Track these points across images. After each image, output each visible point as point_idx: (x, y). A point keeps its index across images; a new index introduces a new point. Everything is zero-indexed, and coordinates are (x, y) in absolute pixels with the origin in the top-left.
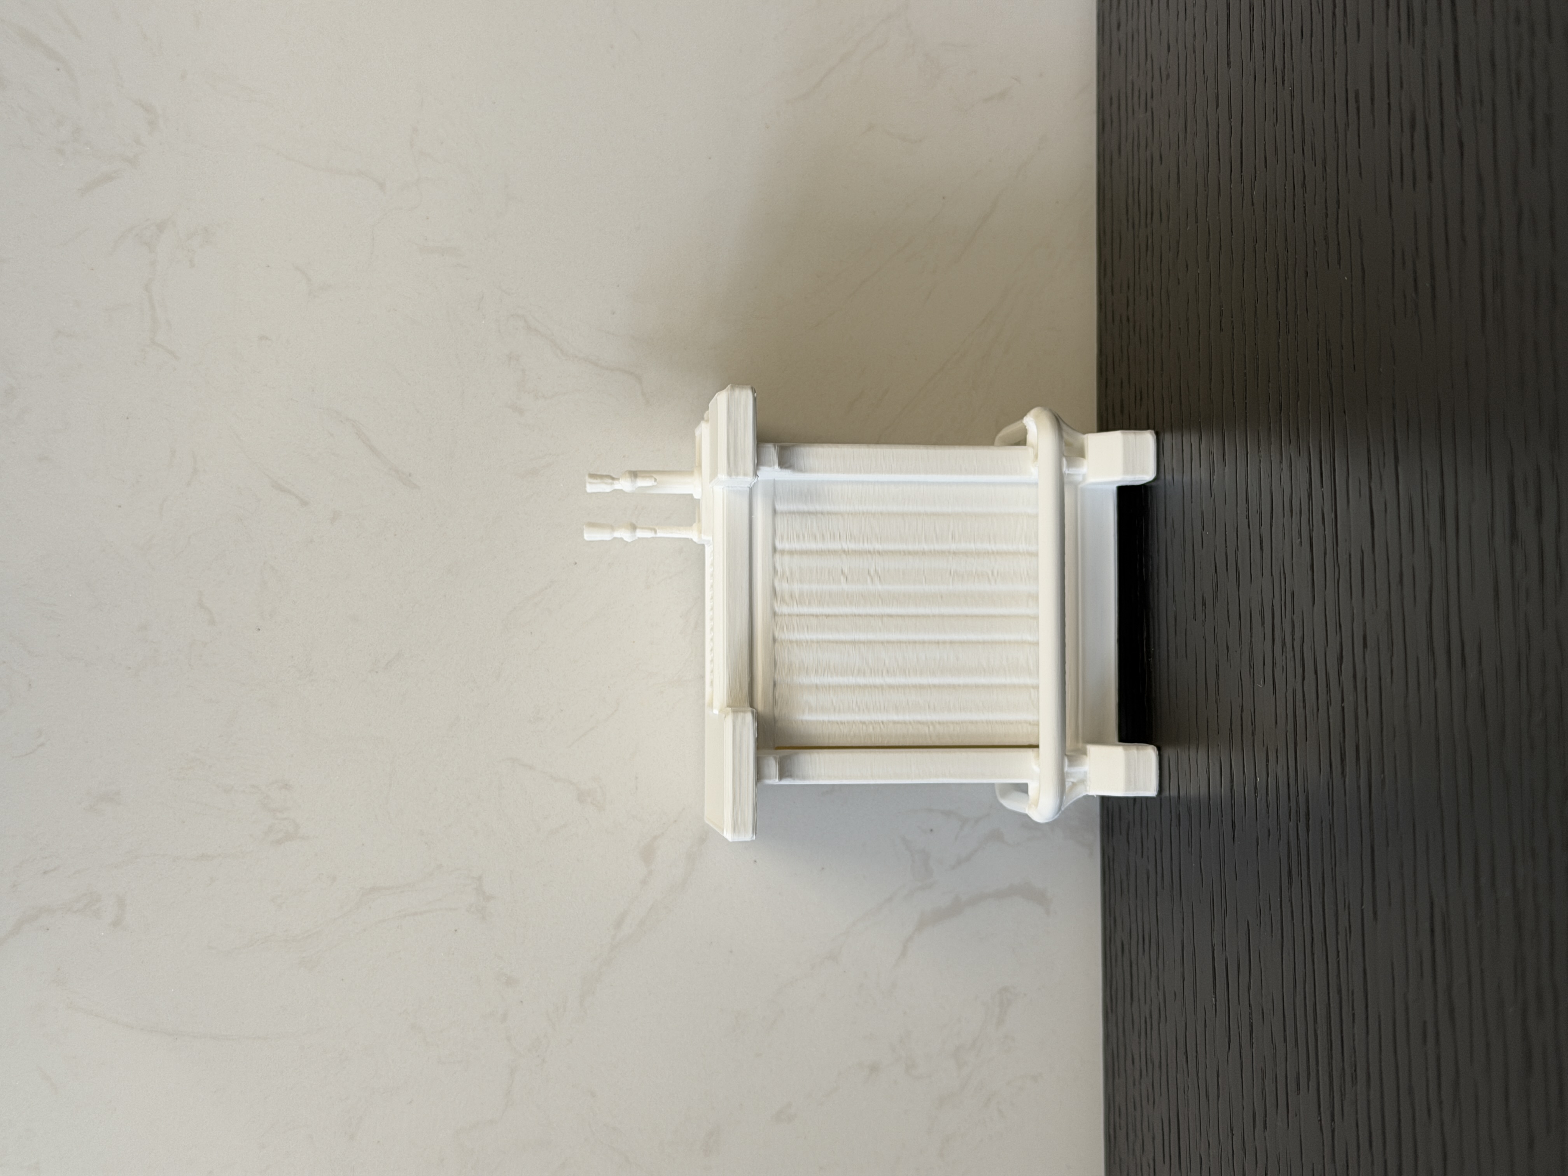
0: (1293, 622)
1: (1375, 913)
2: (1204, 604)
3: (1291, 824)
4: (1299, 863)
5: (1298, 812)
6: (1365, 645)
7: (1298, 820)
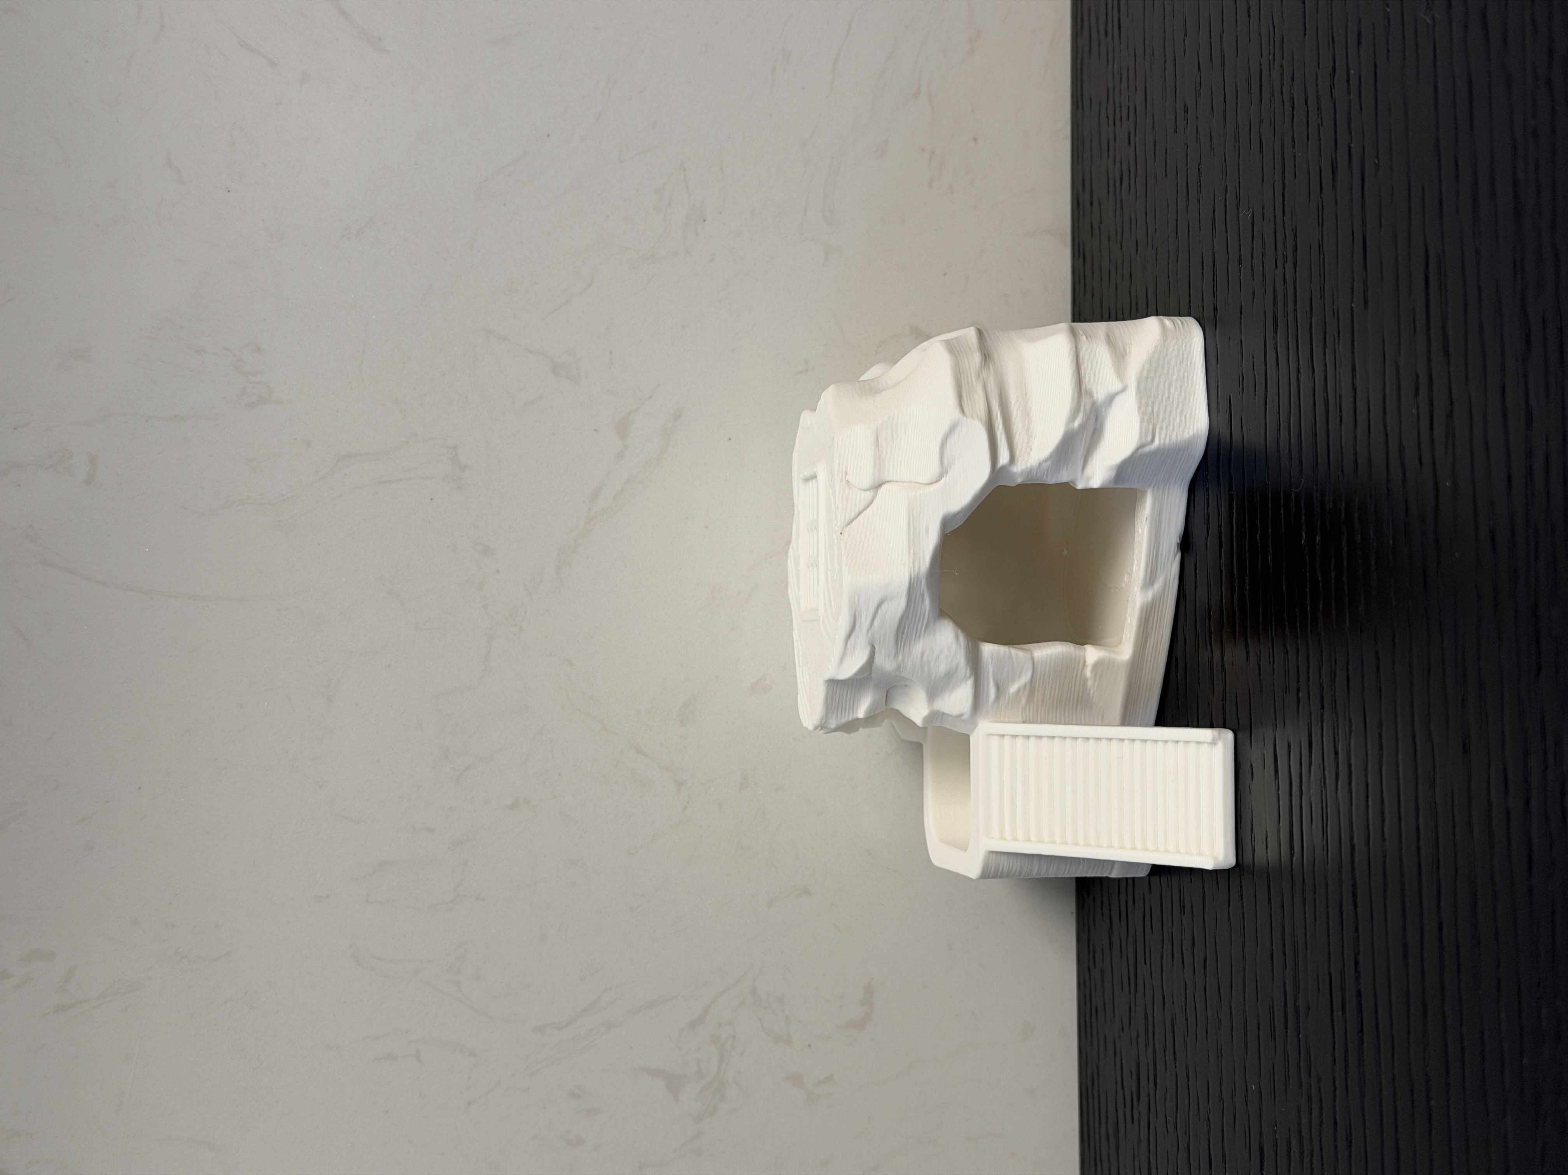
0: (1282, 66)
1: (1366, 303)
2: (1186, 111)
3: (1277, 272)
4: (1285, 305)
5: (1285, 258)
6: (1359, 43)
7: (1285, 262)
